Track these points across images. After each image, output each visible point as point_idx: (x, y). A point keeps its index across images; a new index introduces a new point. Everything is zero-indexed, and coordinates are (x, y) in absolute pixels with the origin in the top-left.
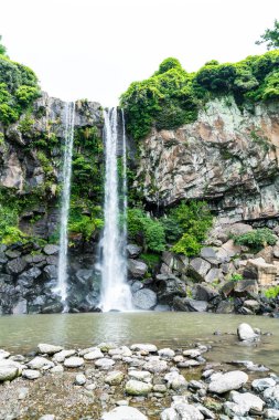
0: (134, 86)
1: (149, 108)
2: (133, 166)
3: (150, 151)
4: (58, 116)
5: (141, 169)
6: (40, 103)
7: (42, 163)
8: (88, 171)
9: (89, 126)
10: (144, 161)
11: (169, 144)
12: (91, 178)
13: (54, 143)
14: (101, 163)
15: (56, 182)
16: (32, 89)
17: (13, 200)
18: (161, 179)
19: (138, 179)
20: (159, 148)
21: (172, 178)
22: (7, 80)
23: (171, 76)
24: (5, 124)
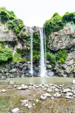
0: (47, 21)
1: (51, 27)
2: (47, 42)
3: (51, 38)
4: (29, 31)
5: (49, 42)
6: (24, 28)
7: (26, 42)
8: (36, 43)
9: (36, 33)
10: (50, 40)
11: (56, 35)
12: (37, 45)
13: (28, 37)
14: (39, 41)
15: (29, 47)
16: (22, 25)
17: (20, 51)
18: (54, 44)
19: (49, 45)
20: (54, 37)
21: (57, 44)
22: (17, 23)
23: (56, 18)
24: (17, 34)
